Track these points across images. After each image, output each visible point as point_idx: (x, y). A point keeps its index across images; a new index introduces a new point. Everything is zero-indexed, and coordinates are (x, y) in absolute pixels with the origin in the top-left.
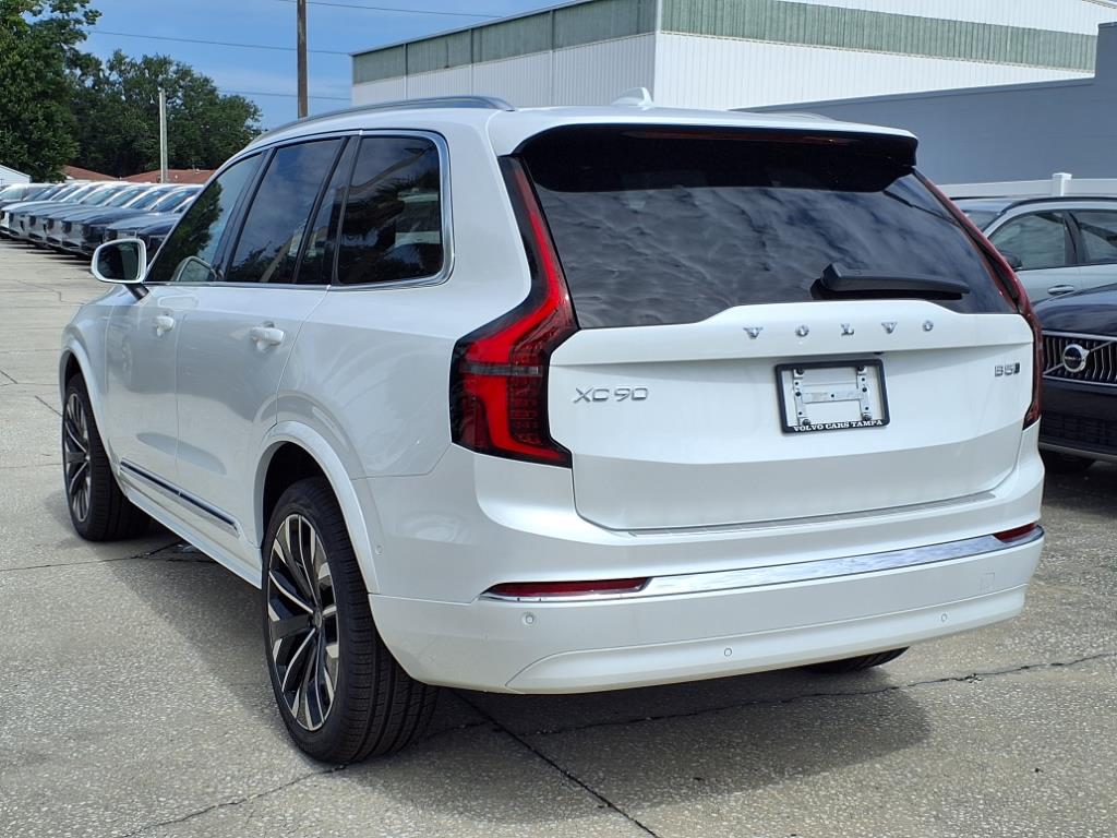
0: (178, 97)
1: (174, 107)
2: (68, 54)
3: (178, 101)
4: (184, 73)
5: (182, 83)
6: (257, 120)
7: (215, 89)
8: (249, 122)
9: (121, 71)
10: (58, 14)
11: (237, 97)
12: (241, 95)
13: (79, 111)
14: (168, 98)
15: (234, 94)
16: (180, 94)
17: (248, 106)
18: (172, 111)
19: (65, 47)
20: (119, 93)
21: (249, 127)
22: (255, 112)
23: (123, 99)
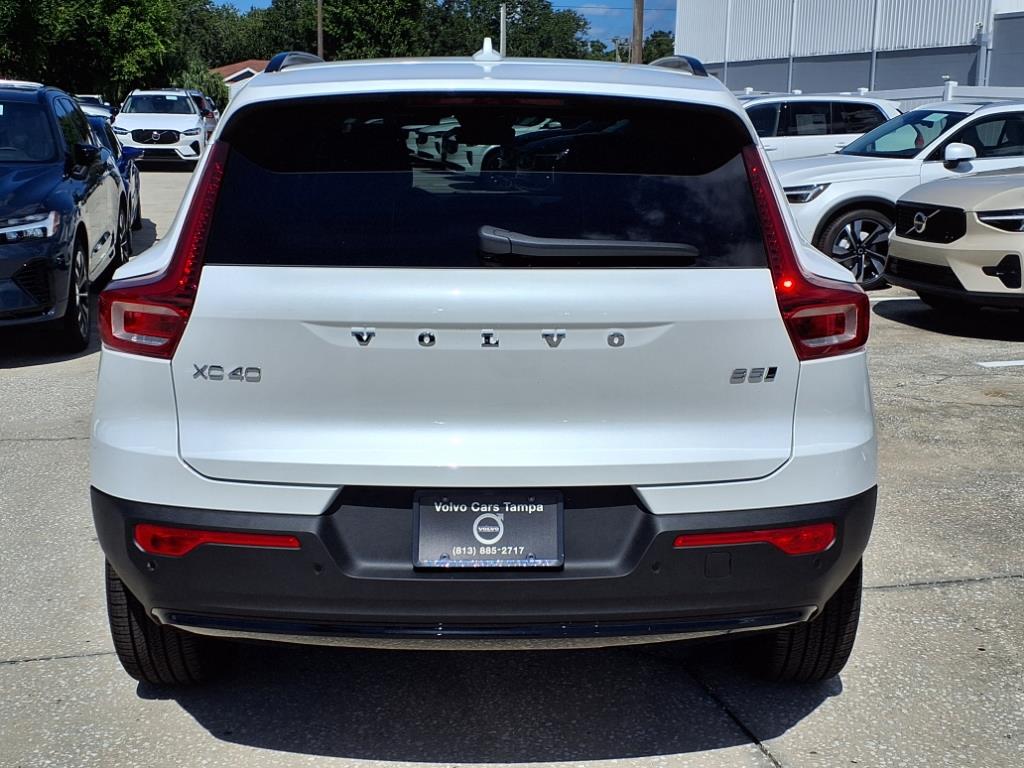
0: (516, 12)
1: (513, 22)
3: (517, 17)
6: (585, 33)
7: (547, 6)
8: (578, 34)
11: (569, 11)
12: (574, 9)
13: (432, 28)
14: (508, 14)
15: (567, 9)
16: (519, 9)
17: (580, 20)
18: (511, 25)
20: (466, 10)
21: (578, 39)
22: (586, 23)
23: (469, 15)
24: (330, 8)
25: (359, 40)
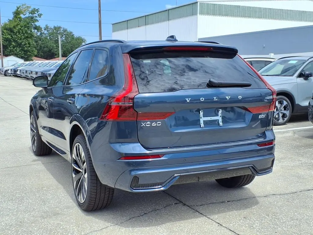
0: (64, 37)
2: (34, 26)
3: (64, 39)
4: (65, 31)
5: (64, 33)
7: (73, 36)
9: (47, 30)
10: (31, 15)
12: (81, 36)
13: (36, 42)
14: (61, 38)
15: (79, 36)
17: (83, 39)
18: (62, 41)
19: (33, 24)
20: (47, 36)
22: (85, 41)
23: (48, 38)
24: (4, 36)
25: (14, 45)
